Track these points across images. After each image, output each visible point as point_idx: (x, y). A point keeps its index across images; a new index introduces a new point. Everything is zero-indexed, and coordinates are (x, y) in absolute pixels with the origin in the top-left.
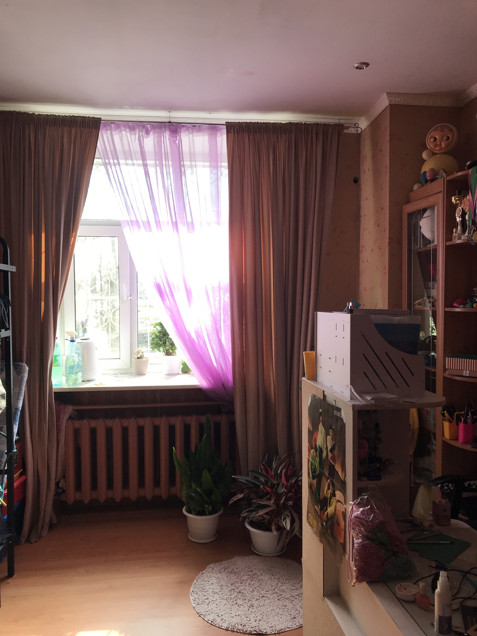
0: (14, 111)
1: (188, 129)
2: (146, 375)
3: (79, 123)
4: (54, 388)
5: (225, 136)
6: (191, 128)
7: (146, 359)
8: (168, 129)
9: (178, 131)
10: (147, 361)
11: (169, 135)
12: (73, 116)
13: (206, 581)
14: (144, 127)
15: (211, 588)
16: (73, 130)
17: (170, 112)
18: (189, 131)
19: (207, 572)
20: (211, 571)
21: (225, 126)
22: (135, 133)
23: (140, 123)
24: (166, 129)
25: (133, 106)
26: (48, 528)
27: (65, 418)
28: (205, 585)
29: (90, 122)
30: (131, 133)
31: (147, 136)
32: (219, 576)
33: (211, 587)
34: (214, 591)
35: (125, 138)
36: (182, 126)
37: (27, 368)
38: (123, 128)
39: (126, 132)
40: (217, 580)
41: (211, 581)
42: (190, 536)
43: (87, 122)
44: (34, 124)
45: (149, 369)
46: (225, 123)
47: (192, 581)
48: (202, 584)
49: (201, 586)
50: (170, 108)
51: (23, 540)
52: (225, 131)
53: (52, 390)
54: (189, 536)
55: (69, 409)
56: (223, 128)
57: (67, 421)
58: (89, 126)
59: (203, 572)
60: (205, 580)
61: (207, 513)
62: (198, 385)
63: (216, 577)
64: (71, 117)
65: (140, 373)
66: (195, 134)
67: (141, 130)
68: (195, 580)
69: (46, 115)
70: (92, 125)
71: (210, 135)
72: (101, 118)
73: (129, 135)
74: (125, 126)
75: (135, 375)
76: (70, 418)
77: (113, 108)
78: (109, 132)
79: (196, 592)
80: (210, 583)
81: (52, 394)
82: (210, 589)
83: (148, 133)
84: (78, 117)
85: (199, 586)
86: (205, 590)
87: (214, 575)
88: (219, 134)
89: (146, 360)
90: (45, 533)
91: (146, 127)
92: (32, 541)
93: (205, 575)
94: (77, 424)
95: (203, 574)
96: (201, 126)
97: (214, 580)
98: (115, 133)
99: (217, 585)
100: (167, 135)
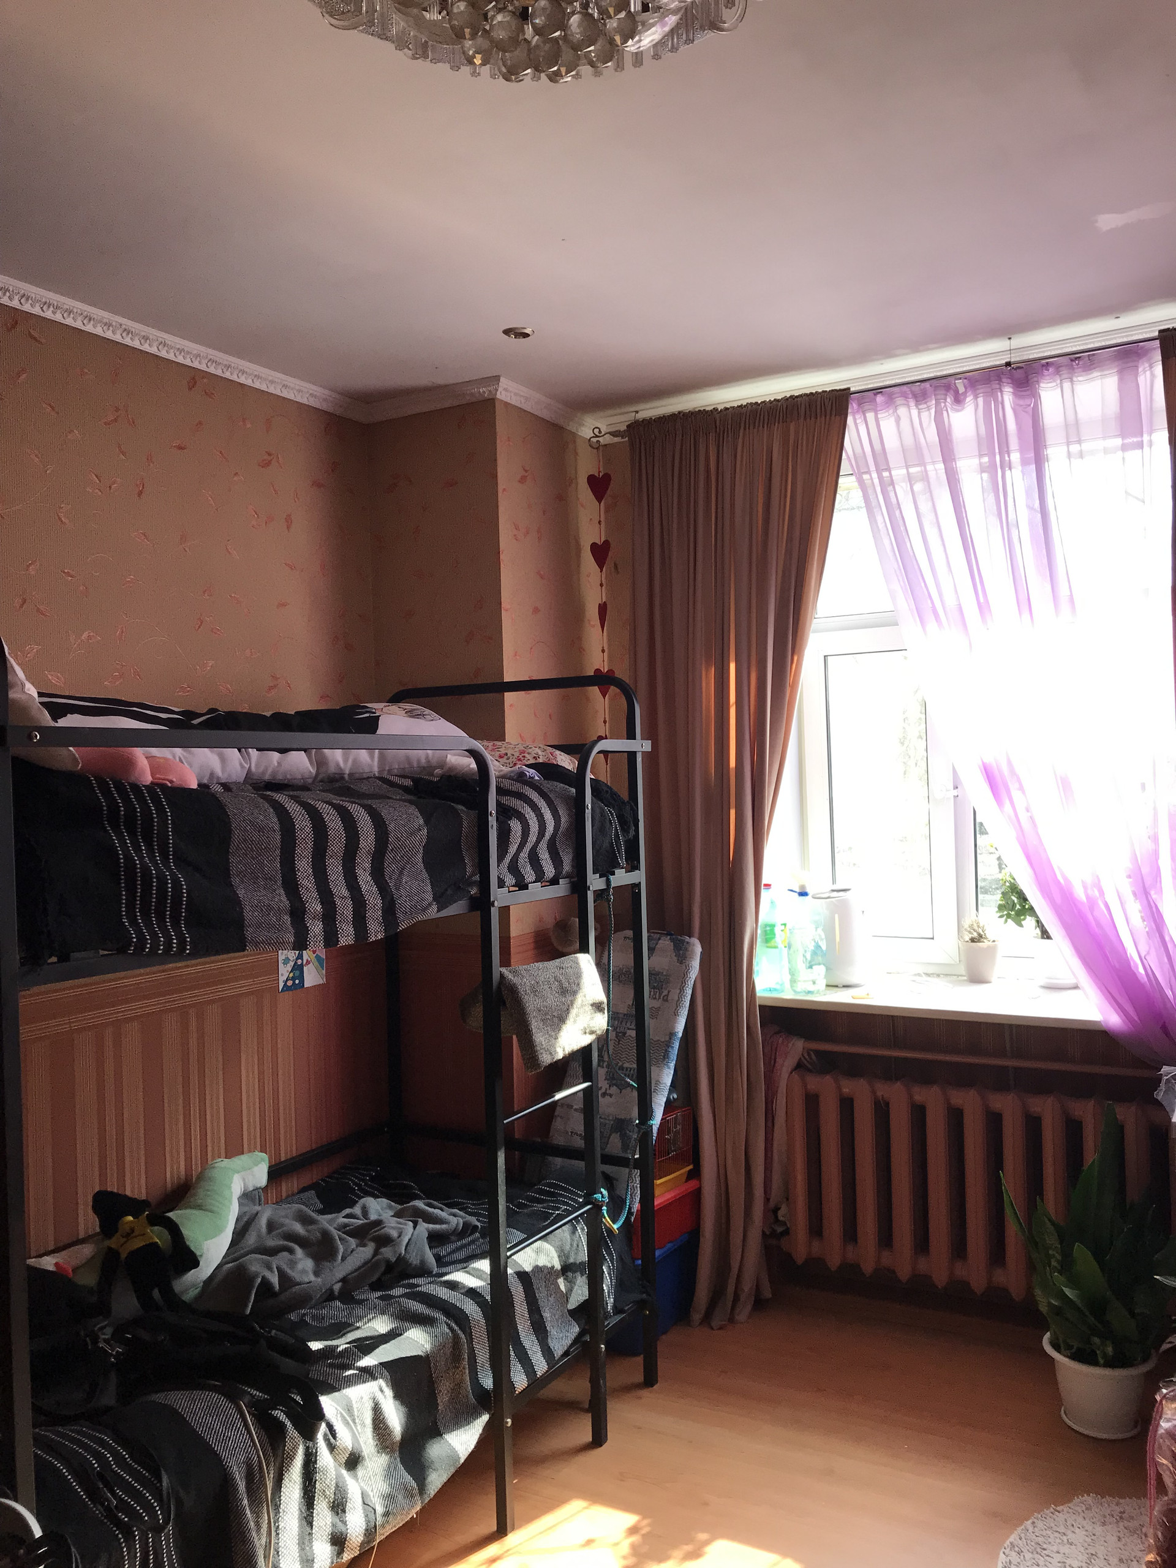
0: (679, 412)
1: (1058, 369)
2: (990, 982)
3: (803, 406)
4: (760, 998)
5: (1159, 369)
6: (1066, 366)
7: (990, 943)
8: (1009, 381)
9: (1030, 382)
10: (992, 950)
11: (1014, 394)
12: (791, 397)
13: (1057, 1531)
14: (948, 388)
15: (1062, 1551)
16: (792, 427)
17: (1010, 339)
18: (1060, 376)
19: (1070, 1511)
20: (1080, 1511)
21: (1158, 342)
22: (928, 407)
23: (938, 382)
24: (1004, 380)
25: (917, 346)
26: (749, 1307)
27: (786, 1066)
28: (1050, 1540)
29: (826, 402)
30: (919, 409)
31: (960, 408)
32: (1099, 1530)
33: (1063, 1549)
34: (1066, 1561)
35: (905, 424)
36: (1043, 366)
37: (698, 949)
38: (899, 401)
39: (909, 407)
40: (1087, 1539)
41: (1071, 1536)
42: (1065, 1412)
43: (819, 403)
44: (716, 431)
45: (1000, 969)
46: (1157, 334)
47: (1021, 1520)
48: (1044, 1536)
49: (1040, 1540)
50: (1006, 330)
51: (697, 1317)
52: (1158, 356)
53: (755, 1001)
54: (1062, 1411)
55: (797, 1047)
56: (1154, 349)
57: (791, 1073)
58: (823, 412)
59: (1058, 1508)
60: (1055, 1528)
61: (1102, 1361)
62: (1100, 1022)
63: (1087, 1531)
64: (786, 399)
65: (976, 978)
66: (1080, 379)
67: (943, 397)
68: (1030, 1522)
69: (738, 407)
70: (830, 408)
71: (1121, 372)
72: (849, 389)
73: (914, 412)
74: (905, 397)
75: (965, 980)
76: (799, 1066)
77: (873, 360)
78: (870, 416)
79: (1017, 1549)
80: (1066, 1541)
81: (756, 1008)
82: (1058, 1552)
83: (958, 400)
84: (800, 396)
85: (1034, 1537)
86: (1044, 1552)
87: (1084, 1523)
88: (1143, 366)
89: (989, 947)
90: (743, 1313)
91: (953, 387)
92: (713, 1324)
93: (1061, 1517)
94: (814, 1082)
95: (1059, 1512)
96: (1094, 355)
97: (1079, 1536)
98: (884, 415)
99: (1082, 1549)
100: (1008, 395)
